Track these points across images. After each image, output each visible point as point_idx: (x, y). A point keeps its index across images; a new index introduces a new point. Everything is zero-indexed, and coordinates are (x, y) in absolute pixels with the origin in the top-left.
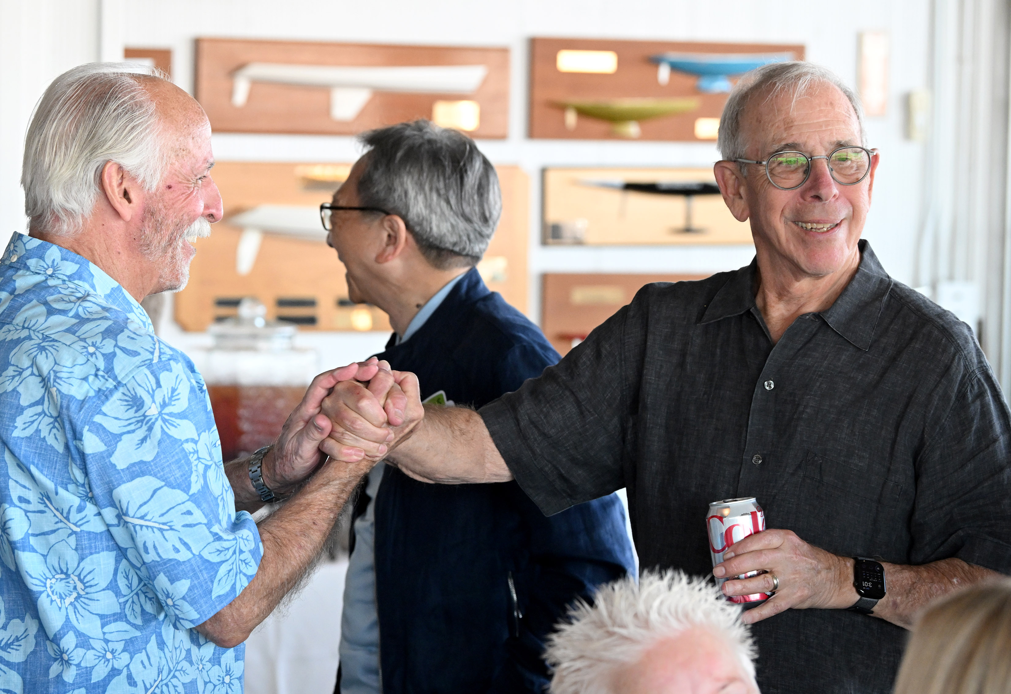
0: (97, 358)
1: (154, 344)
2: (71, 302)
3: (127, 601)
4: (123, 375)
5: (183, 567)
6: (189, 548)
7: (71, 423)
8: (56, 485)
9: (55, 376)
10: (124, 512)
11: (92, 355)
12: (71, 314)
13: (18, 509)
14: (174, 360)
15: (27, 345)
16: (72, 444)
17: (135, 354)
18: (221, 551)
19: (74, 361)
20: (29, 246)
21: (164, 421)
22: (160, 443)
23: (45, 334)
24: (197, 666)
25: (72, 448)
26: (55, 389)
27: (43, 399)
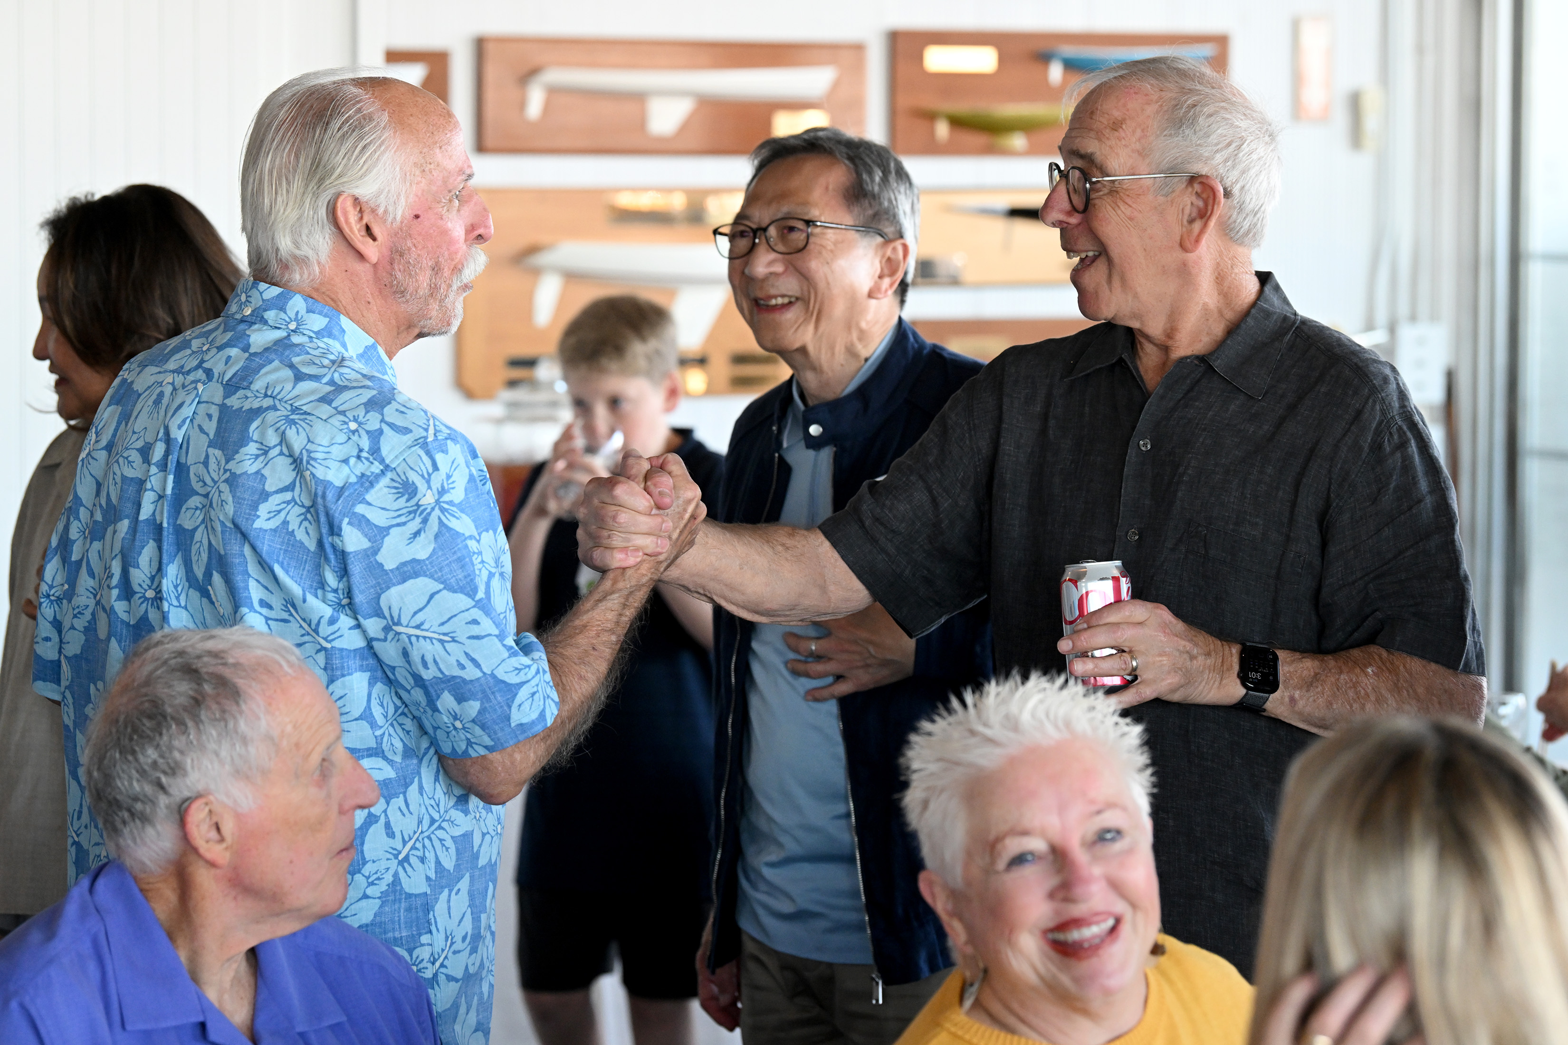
0: (360, 436)
1: (428, 420)
2: (324, 367)
3: (384, 733)
4: (392, 457)
5: (470, 686)
6: (477, 665)
7: (327, 514)
8: (303, 591)
9: (309, 456)
10: (396, 620)
11: (354, 432)
12: (325, 380)
13: (258, 615)
14: (452, 440)
15: (271, 416)
16: (327, 540)
17: (406, 431)
18: (520, 670)
19: (332, 439)
20: (266, 296)
21: (443, 510)
22: (436, 537)
23: (295, 405)
24: (473, 814)
25: (327, 547)
26: (308, 473)
27: (293, 485)
